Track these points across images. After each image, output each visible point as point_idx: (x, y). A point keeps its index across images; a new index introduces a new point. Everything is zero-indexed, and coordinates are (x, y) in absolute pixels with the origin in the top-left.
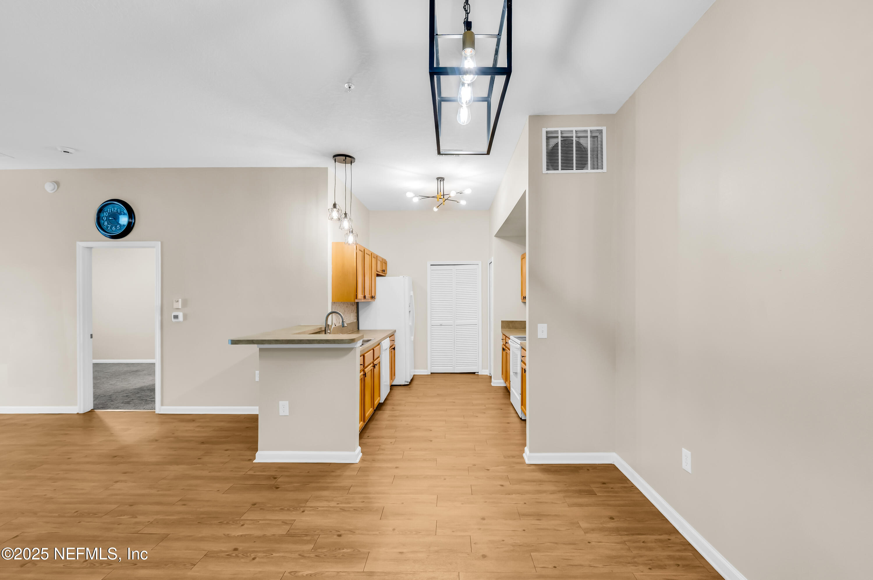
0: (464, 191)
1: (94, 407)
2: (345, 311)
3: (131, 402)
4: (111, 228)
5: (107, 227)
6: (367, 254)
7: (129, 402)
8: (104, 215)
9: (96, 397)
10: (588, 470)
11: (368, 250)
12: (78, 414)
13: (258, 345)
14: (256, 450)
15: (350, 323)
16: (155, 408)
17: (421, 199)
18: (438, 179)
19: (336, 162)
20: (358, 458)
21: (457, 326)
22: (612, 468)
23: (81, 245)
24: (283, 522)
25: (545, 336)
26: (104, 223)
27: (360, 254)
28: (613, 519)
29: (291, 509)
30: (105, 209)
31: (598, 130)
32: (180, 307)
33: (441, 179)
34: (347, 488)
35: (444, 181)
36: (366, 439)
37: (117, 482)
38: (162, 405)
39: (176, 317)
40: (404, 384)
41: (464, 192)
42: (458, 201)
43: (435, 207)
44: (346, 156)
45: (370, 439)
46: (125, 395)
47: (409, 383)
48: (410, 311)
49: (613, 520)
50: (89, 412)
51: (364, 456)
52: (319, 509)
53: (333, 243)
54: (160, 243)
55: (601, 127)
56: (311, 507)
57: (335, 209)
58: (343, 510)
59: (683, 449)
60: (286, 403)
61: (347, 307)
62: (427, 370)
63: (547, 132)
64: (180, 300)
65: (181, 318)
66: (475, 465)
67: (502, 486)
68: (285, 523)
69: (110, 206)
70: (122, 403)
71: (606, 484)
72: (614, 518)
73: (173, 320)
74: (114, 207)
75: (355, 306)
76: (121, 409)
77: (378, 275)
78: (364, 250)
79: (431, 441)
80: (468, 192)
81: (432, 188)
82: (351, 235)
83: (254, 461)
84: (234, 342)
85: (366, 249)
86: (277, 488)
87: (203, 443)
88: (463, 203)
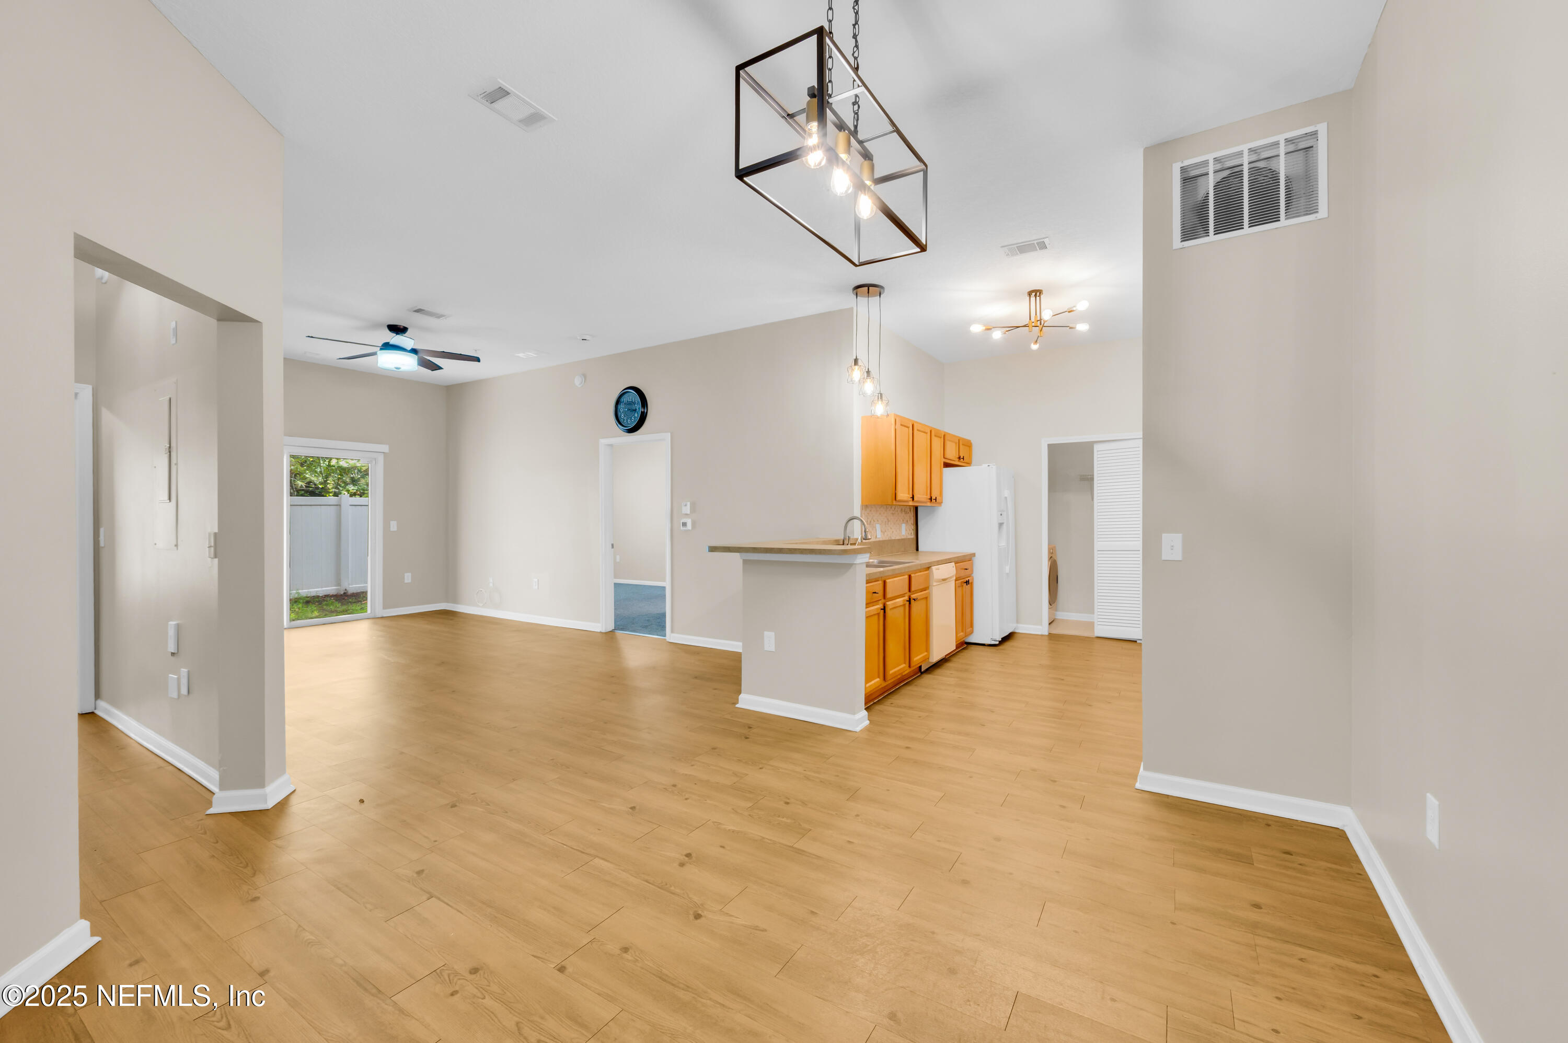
0: (1074, 307)
1: (615, 627)
2: (888, 519)
3: (649, 627)
4: (627, 421)
5: (624, 420)
6: (918, 430)
7: (647, 626)
8: (622, 407)
9: (617, 618)
10: (1269, 825)
11: (920, 423)
12: (601, 632)
13: (741, 554)
14: (739, 692)
15: (899, 540)
16: (665, 634)
17: (1005, 333)
18: (1030, 294)
19: (858, 297)
20: (861, 726)
21: (1099, 552)
22: (1340, 835)
23: (603, 441)
24: (733, 773)
25: (1177, 555)
26: (621, 415)
27: (905, 433)
28: (1260, 908)
29: (750, 762)
30: (622, 400)
31: (1306, 134)
32: (689, 513)
33: (1036, 293)
34: (827, 757)
35: (1042, 296)
36: (888, 706)
37: (604, 700)
38: (672, 631)
39: (684, 524)
40: (990, 643)
41: (1074, 309)
42: (1071, 326)
43: (1032, 344)
44: (868, 286)
45: (893, 707)
46: (647, 619)
47: (997, 643)
48: (1001, 525)
49: (1259, 910)
50: (611, 631)
51: (872, 726)
52: (781, 770)
53: (862, 417)
54: (670, 434)
55: (1313, 126)
56: (773, 766)
57: (857, 367)
58: (807, 778)
59: (1428, 795)
60: (772, 634)
61: (893, 514)
62: (1040, 627)
63: (1183, 170)
64: (689, 504)
65: (689, 526)
66: (1034, 770)
67: (1064, 807)
68: (735, 774)
69: (626, 395)
70: (641, 627)
71: (1292, 855)
72: (1263, 907)
73: (682, 528)
74: (629, 396)
75: (912, 514)
76: (637, 632)
77: (947, 465)
78: (913, 426)
79: (984, 725)
80: (1082, 306)
81: (1020, 310)
82: (880, 402)
83: (737, 706)
84: (713, 549)
85: (917, 422)
86: (747, 738)
87: (696, 677)
88: (1082, 327)
